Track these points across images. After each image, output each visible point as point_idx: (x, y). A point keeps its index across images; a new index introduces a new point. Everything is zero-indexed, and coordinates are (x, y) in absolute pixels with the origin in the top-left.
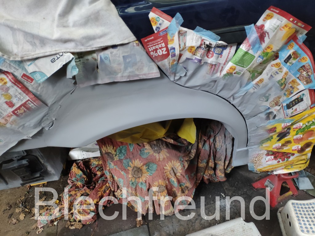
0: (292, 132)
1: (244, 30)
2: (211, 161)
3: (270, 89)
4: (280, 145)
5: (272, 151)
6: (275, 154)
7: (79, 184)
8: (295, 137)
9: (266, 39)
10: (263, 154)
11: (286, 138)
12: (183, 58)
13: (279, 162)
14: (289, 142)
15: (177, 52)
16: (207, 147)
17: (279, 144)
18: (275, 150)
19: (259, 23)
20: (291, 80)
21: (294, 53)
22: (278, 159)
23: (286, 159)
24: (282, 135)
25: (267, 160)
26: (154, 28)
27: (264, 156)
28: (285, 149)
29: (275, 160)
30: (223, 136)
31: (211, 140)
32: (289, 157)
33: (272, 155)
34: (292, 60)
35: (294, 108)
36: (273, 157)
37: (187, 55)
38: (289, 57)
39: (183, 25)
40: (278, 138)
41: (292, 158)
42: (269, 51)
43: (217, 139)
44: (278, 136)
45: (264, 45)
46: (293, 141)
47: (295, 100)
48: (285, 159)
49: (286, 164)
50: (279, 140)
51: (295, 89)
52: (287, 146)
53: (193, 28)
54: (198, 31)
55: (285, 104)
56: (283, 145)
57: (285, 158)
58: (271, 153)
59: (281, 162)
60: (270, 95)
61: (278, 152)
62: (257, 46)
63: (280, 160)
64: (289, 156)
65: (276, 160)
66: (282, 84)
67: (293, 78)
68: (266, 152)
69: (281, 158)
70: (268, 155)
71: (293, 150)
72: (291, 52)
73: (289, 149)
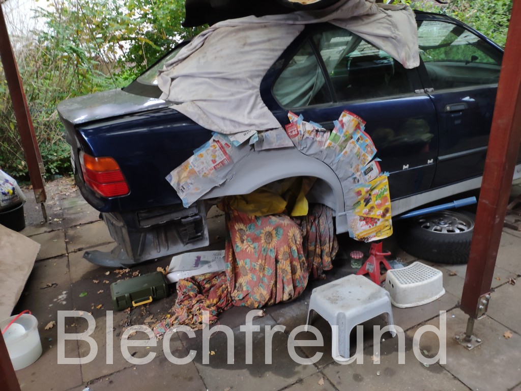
0: (373, 198)
1: (333, 123)
2: (317, 246)
3: (352, 159)
4: (368, 211)
5: (363, 217)
6: (366, 220)
7: (191, 293)
8: (376, 203)
9: (345, 126)
10: (357, 219)
11: (370, 203)
12: (305, 137)
13: (370, 227)
14: (372, 208)
15: (302, 133)
16: (314, 229)
17: (366, 210)
18: (365, 216)
19: (340, 119)
20: (362, 154)
21: (361, 136)
24: (367, 201)
25: (361, 225)
26: (291, 121)
27: (358, 221)
28: (372, 215)
30: (325, 216)
31: (317, 222)
32: (376, 222)
33: (364, 220)
34: (360, 141)
35: (369, 174)
36: (364, 222)
37: (307, 135)
38: (358, 139)
39: (304, 120)
40: (365, 203)
41: (379, 223)
42: (347, 133)
43: (321, 221)
44: (364, 201)
45: (344, 130)
46: (375, 207)
47: (368, 168)
48: (374, 225)
49: (376, 229)
50: (366, 205)
51: (366, 160)
52: (372, 211)
53: (309, 122)
54: (311, 123)
55: (363, 171)
56: (370, 211)
57: (373, 223)
58: (363, 219)
59: (372, 227)
60: (352, 163)
61: (367, 217)
62: (341, 130)
63: (371, 225)
64: (376, 220)
65: (368, 225)
66: (358, 156)
67: (363, 152)
68: (359, 218)
70: (361, 220)
71: (378, 216)
72: (359, 136)
73: (374, 215)
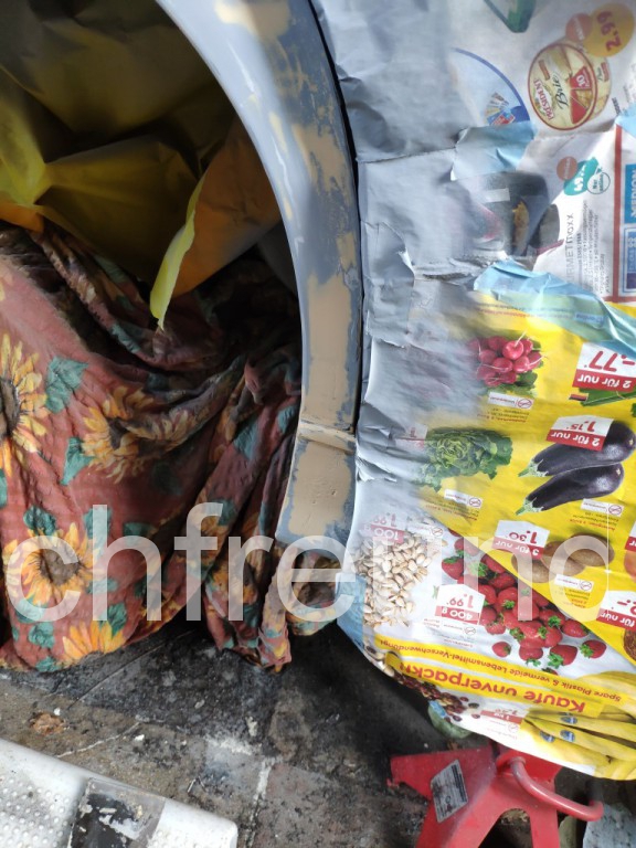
6: (498, 590)
10: (428, 545)
13: (503, 648)
18: (505, 561)
22: (501, 631)
23: (547, 651)
24: (567, 469)
25: (443, 601)
29: (483, 628)
32: (569, 654)
36: (478, 601)
40: (541, 479)
44: (544, 461)
48: (540, 654)
50: (543, 498)
57: (543, 643)
59: (514, 658)
63: (516, 646)
64: (569, 640)
65: (491, 632)
68: (449, 550)
69: (519, 636)
71: (602, 616)
